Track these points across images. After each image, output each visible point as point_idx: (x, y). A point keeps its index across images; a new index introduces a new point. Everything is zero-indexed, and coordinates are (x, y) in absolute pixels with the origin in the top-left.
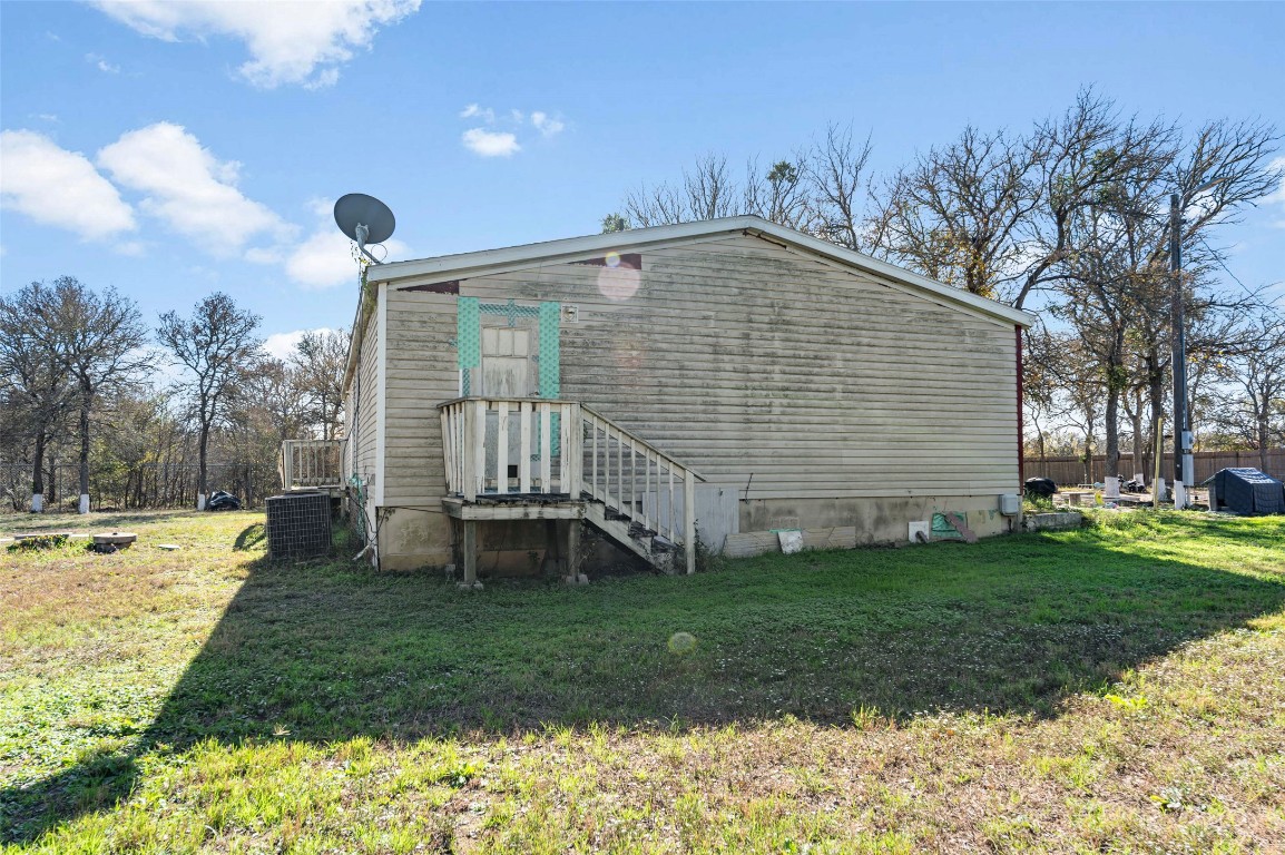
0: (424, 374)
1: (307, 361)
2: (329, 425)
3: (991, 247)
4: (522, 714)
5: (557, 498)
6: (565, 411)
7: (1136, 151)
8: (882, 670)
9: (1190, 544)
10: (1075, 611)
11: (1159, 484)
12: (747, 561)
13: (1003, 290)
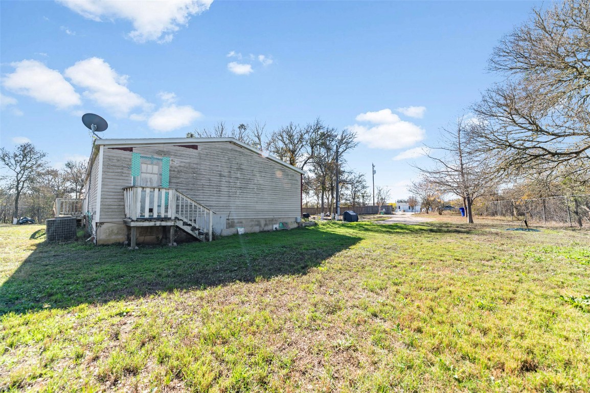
0: (118, 177)
1: (69, 170)
2: (78, 194)
3: (296, 153)
4: (150, 289)
5: (166, 219)
6: (171, 192)
7: (329, 133)
8: (264, 266)
9: (338, 229)
10: (312, 246)
11: (332, 215)
12: (228, 237)
13: (299, 164)
